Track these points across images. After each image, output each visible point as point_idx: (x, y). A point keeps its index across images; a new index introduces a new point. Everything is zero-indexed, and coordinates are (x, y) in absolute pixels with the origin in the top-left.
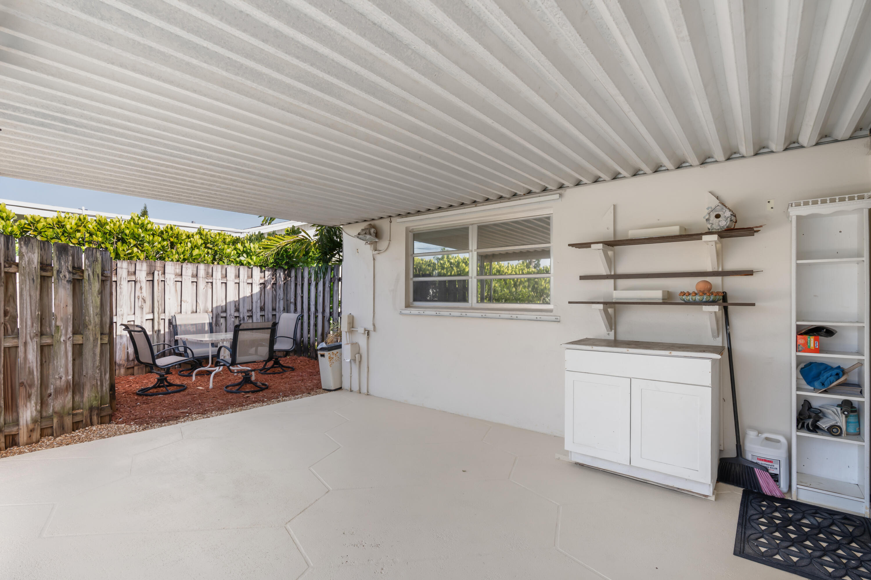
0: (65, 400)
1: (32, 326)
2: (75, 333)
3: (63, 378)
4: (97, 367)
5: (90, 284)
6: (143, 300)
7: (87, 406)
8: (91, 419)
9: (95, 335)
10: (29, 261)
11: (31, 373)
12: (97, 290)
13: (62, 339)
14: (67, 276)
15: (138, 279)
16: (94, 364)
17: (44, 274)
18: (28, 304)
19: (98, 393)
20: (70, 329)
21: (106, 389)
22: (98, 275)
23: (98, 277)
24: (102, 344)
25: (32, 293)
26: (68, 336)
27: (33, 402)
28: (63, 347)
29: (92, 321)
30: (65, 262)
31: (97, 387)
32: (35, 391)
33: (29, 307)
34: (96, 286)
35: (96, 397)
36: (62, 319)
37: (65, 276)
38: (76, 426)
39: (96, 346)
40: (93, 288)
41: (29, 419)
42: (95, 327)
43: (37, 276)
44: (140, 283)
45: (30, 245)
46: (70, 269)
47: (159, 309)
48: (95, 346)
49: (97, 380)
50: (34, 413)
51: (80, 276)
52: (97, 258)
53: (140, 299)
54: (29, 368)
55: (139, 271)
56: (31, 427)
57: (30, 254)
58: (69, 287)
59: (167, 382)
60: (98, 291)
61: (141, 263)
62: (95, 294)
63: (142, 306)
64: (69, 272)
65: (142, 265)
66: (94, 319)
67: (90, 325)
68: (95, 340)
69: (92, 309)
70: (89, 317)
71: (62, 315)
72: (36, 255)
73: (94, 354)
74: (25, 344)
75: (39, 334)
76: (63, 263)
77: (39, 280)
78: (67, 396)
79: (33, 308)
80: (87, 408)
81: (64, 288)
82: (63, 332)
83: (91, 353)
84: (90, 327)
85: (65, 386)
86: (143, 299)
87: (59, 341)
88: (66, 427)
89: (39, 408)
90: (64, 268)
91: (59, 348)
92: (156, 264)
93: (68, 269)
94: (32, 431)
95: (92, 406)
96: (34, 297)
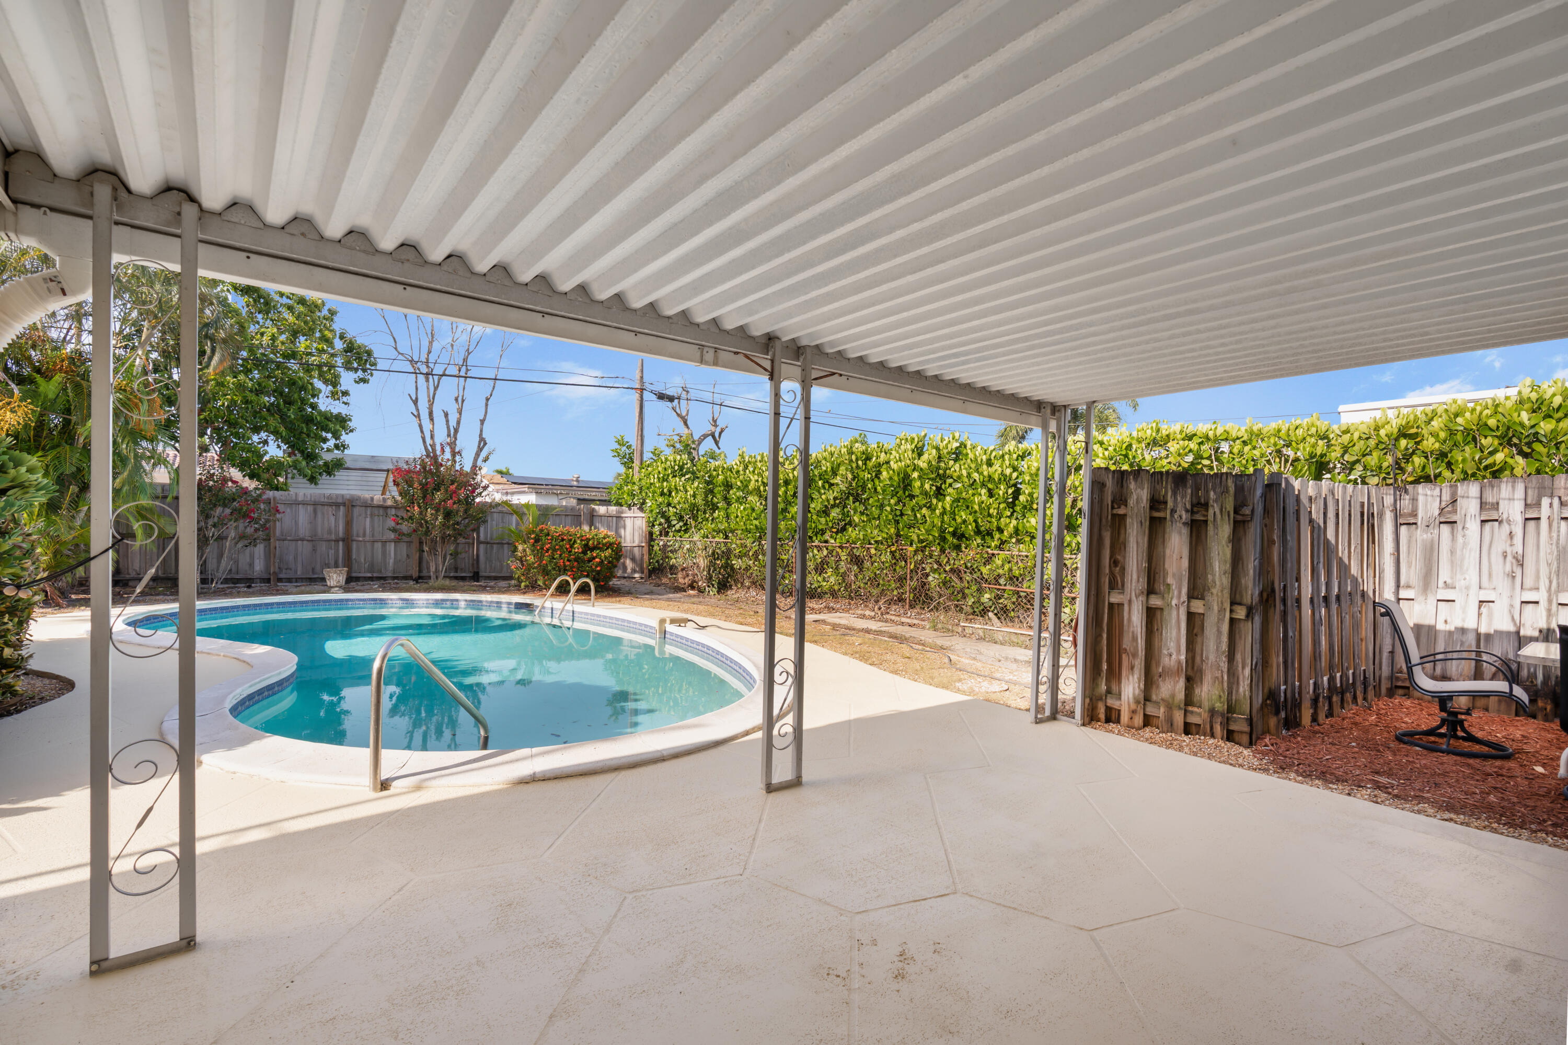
0: (1175, 686)
1: (1138, 581)
2: (1191, 596)
3: (1174, 656)
4: (1223, 653)
5: (1216, 527)
6: (1514, 561)
7: (1206, 705)
8: (1212, 728)
9: (1222, 603)
10: (1137, 499)
11: (1135, 639)
12: (1226, 536)
13: (1174, 602)
14: (1184, 517)
15: (1505, 516)
16: (1218, 647)
17: (1156, 514)
18: (1135, 553)
19: (1224, 692)
20: (1185, 590)
21: (1245, 692)
22: (1229, 512)
23: (1229, 516)
24: (1232, 621)
25: (1140, 540)
26: (1182, 600)
27: (1136, 676)
28: (1174, 613)
29: (1218, 583)
30: (1182, 498)
31: (1223, 682)
32: (1139, 663)
33: (1135, 557)
34: (1225, 530)
35: (1220, 697)
36: (1174, 575)
37: (1181, 517)
38: (1188, 729)
39: (1223, 620)
40: (1220, 533)
41: (1131, 696)
42: (1222, 591)
43: (1145, 517)
44: (1509, 525)
45: (1139, 479)
46: (1188, 506)
47: (1551, 582)
48: (1220, 620)
49: (1222, 672)
50: (1137, 692)
51: (1204, 516)
52: (1227, 487)
53: (1509, 558)
54: (1133, 632)
55: (1506, 502)
56: (1133, 706)
57: (1139, 490)
58: (1185, 531)
59: (1464, 730)
60: (1229, 536)
61: (1510, 485)
62: (1224, 543)
63: (1513, 572)
64: (1187, 511)
65: (1513, 487)
66: (1221, 580)
67: (1215, 587)
68: (1222, 610)
69: (1217, 564)
70: (1214, 575)
71: (1175, 570)
72: (1145, 491)
73: (1219, 632)
74: (1130, 601)
75: (1145, 592)
76: (1179, 499)
77: (1148, 523)
78: (1178, 682)
79: (1140, 558)
80: (1207, 708)
81: (1180, 533)
82: (1176, 593)
83: (1215, 630)
84: (1214, 591)
85: (1176, 668)
86: (1514, 557)
87: (1169, 605)
88: (1175, 724)
89: (1142, 686)
90: (1180, 506)
91: (1170, 614)
92: (1556, 483)
93: (1185, 507)
94: (1134, 712)
95: (1214, 709)
96: (1141, 544)
